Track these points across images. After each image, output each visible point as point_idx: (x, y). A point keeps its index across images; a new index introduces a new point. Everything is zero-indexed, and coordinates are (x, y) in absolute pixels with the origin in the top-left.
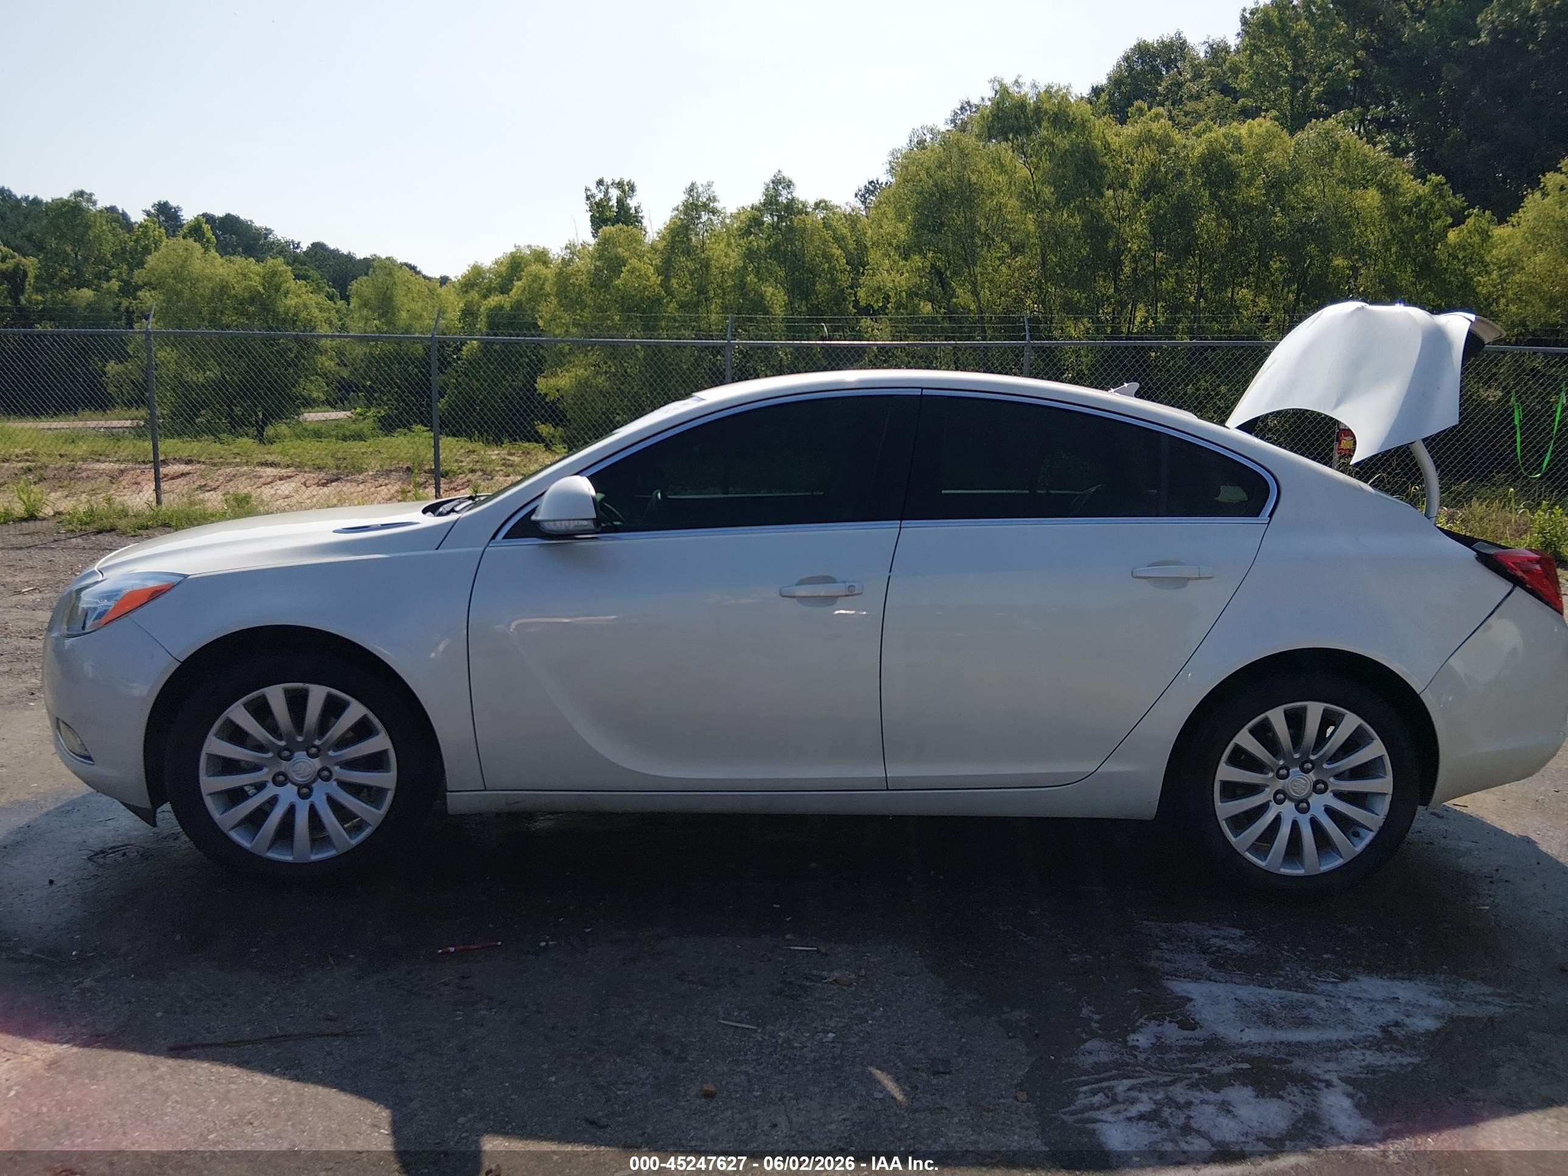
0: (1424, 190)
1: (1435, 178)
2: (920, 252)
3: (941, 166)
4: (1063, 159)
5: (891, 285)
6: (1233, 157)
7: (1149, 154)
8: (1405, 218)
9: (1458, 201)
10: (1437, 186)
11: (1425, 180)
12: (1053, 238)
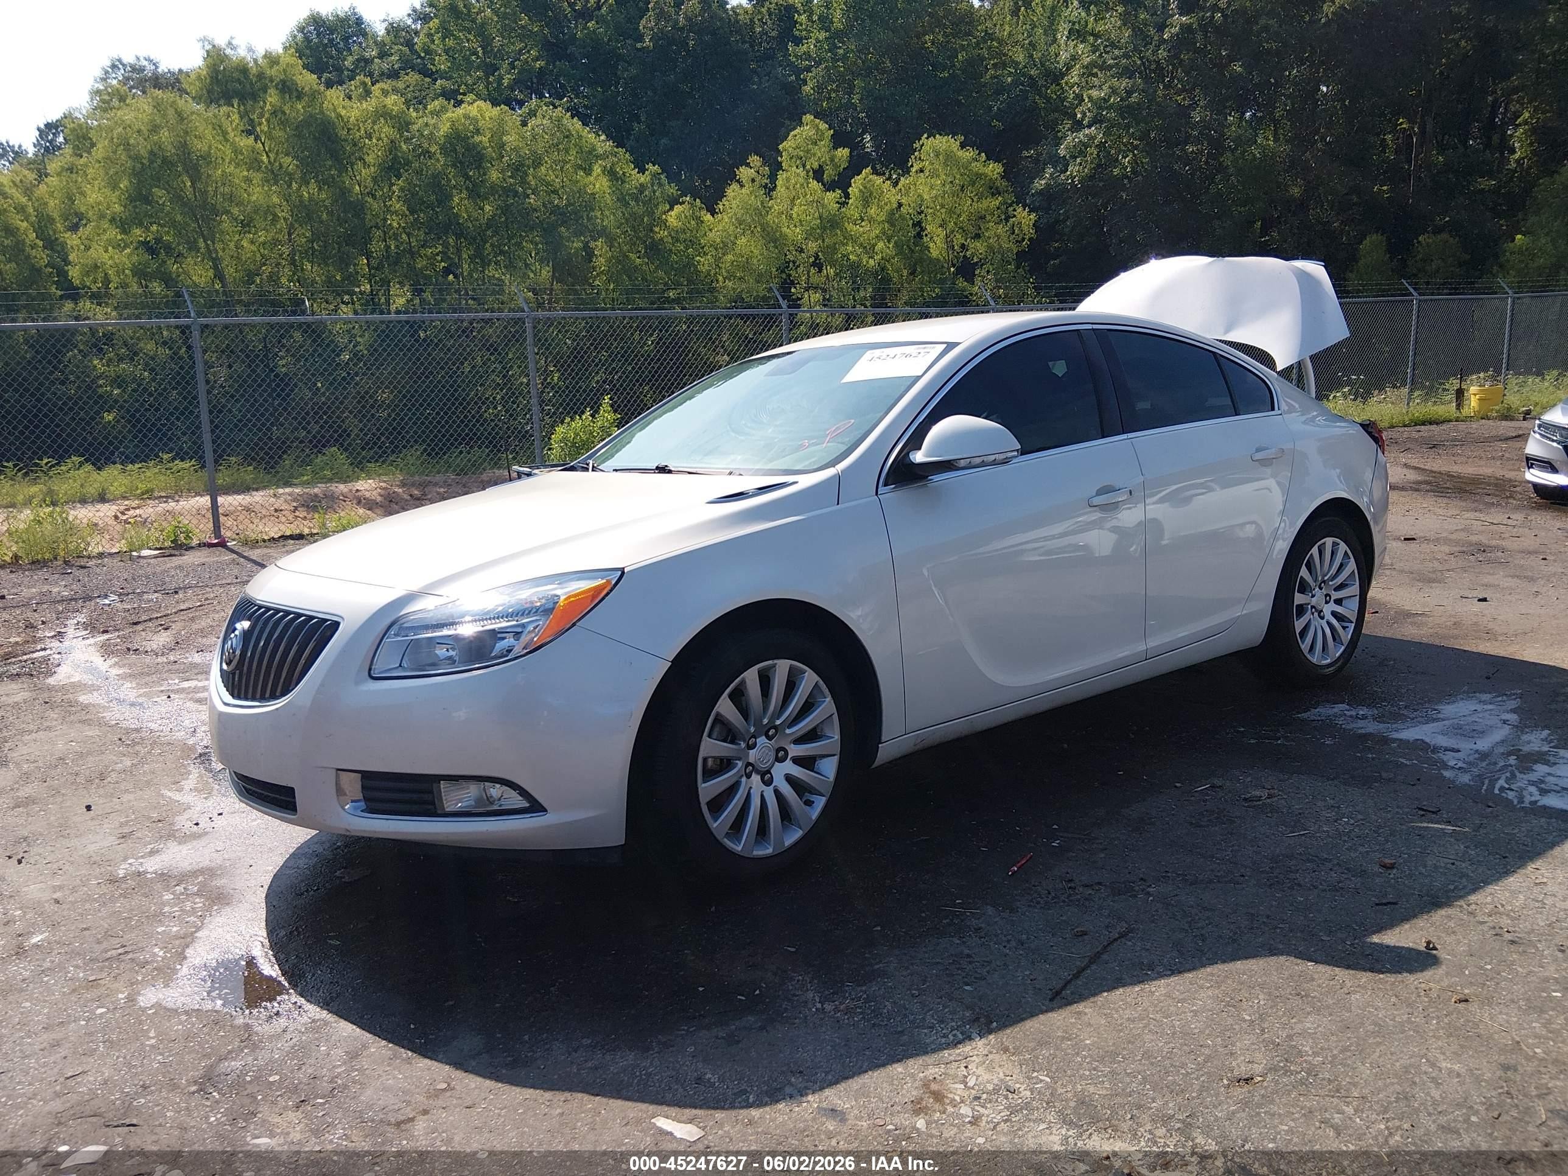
0: (643, 179)
1: (651, 168)
2: (140, 224)
3: (155, 129)
4: (299, 129)
5: (110, 262)
6: (477, 139)
7: (387, 131)
8: (632, 203)
9: (672, 190)
10: (655, 175)
11: (642, 170)
12: (305, 213)
